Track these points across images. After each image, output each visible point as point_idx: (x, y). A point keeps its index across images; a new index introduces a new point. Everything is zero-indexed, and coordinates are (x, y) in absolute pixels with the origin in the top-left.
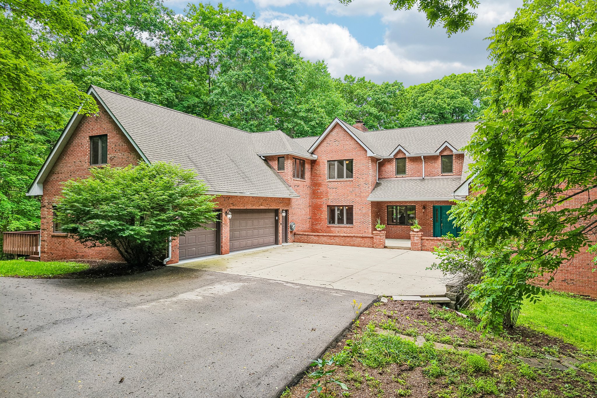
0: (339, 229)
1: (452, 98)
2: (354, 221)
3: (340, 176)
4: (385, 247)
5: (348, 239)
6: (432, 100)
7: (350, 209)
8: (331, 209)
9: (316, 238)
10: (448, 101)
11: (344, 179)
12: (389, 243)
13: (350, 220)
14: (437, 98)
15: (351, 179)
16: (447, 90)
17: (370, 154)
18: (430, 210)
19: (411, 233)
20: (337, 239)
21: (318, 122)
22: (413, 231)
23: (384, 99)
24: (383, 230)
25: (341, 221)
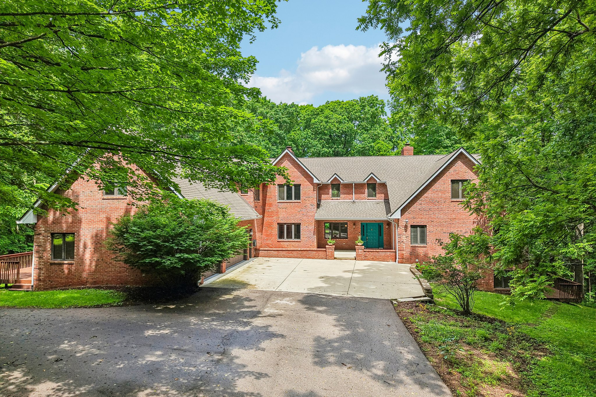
0: (288, 244)
1: (340, 122)
2: (302, 236)
3: (289, 197)
4: (335, 258)
5: (305, 253)
6: (324, 123)
7: (298, 226)
8: (281, 226)
9: (276, 253)
10: (337, 125)
11: (293, 200)
12: (337, 254)
13: (298, 236)
14: (327, 122)
15: (299, 201)
16: (335, 116)
17: (315, 181)
18: (359, 226)
19: (356, 247)
20: (295, 253)
21: (239, 140)
22: (358, 245)
23: (284, 119)
24: (333, 245)
25: (289, 236)
